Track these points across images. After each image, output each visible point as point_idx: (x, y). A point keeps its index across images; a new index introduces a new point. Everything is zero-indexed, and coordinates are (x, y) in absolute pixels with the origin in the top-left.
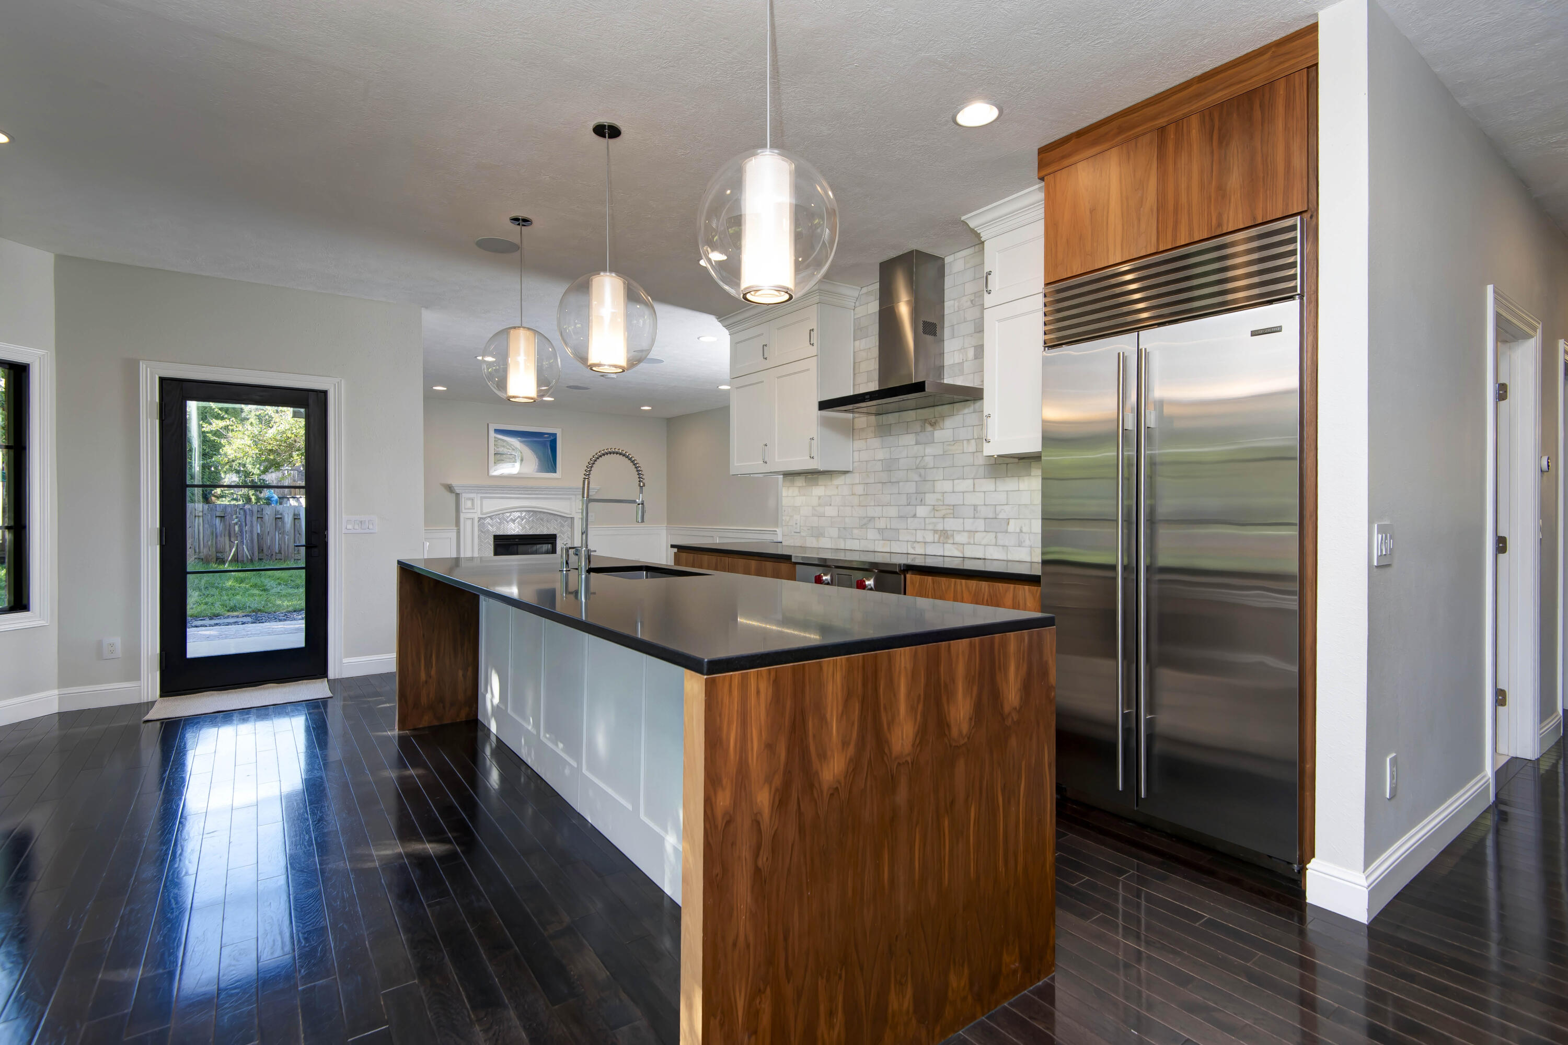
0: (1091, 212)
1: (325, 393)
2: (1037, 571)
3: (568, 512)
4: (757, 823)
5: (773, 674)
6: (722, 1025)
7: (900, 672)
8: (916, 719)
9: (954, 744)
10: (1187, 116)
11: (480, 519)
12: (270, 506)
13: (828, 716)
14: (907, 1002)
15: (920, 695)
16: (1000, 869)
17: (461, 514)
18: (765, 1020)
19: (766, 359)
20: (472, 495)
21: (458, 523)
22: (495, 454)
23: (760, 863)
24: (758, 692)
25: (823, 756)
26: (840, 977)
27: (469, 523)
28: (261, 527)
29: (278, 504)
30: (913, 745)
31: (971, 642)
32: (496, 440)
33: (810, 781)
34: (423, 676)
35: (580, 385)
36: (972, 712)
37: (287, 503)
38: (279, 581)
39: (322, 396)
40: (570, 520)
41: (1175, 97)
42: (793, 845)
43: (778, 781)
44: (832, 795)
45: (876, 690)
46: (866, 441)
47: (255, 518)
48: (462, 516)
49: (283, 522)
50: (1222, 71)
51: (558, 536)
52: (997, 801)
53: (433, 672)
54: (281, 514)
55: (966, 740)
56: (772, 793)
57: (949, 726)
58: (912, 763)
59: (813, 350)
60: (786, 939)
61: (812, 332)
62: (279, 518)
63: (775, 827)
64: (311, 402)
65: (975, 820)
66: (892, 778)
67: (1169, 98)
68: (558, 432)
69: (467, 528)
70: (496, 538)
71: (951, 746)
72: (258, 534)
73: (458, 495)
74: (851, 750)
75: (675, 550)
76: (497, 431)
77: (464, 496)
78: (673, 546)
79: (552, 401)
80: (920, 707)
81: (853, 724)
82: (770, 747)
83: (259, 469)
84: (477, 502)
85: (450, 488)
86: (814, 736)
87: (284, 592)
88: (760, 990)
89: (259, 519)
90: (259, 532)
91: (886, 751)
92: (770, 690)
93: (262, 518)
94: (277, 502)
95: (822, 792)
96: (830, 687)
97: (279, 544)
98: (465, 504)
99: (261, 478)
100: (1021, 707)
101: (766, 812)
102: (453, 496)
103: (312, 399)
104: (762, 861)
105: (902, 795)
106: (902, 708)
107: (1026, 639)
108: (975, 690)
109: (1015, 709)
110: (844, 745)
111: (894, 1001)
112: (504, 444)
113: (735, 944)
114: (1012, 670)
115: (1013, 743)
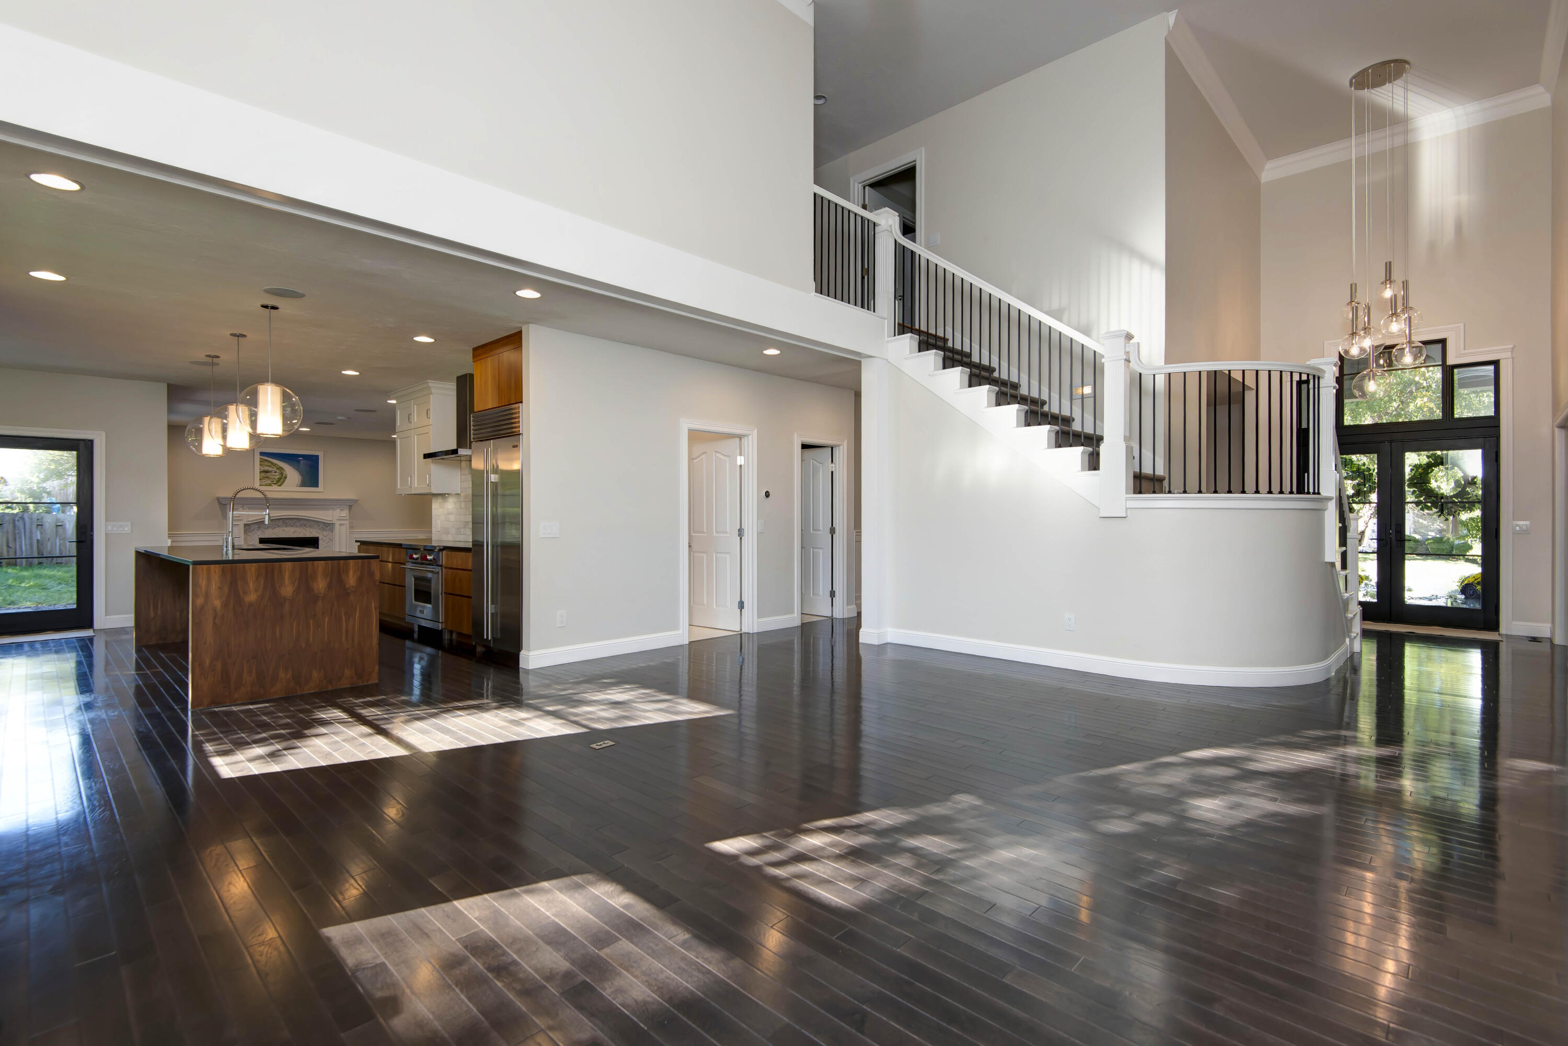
1: (92, 441)
2: (471, 546)
3: (329, 519)
4: (214, 610)
6: (200, 665)
7: (284, 571)
8: (295, 586)
9: (316, 595)
11: (246, 525)
12: (51, 515)
13: (248, 581)
14: (290, 676)
15: (296, 579)
16: (343, 641)
18: (219, 667)
19: (411, 422)
22: (261, 472)
24: (215, 572)
25: (246, 593)
26: (254, 662)
28: (41, 533)
29: (61, 512)
30: (293, 594)
32: (262, 461)
33: (240, 601)
34: (152, 615)
36: (326, 586)
37: (70, 511)
38: (59, 581)
39: (89, 444)
40: (331, 526)
42: (231, 618)
43: (224, 599)
44: (250, 605)
45: (272, 574)
47: (34, 526)
49: (64, 529)
51: (320, 538)
52: (342, 618)
53: (159, 612)
54: (62, 522)
55: (323, 595)
56: (221, 603)
57: (313, 590)
58: (292, 600)
59: (430, 422)
60: (228, 645)
61: (429, 410)
62: (60, 525)
63: (223, 613)
64: (81, 447)
65: (328, 622)
66: (281, 603)
68: (321, 454)
70: (262, 540)
71: (314, 596)
72: (38, 540)
74: (260, 592)
76: (262, 454)
78: (356, 541)
79: (308, 431)
80: (297, 582)
81: (261, 585)
82: (220, 588)
83: (38, 477)
85: (218, 500)
86: (241, 587)
87: (64, 590)
88: (216, 659)
89: (40, 527)
90: (39, 538)
91: (279, 594)
92: (220, 572)
93: (42, 525)
94: (59, 511)
95: (245, 604)
96: (249, 572)
97: (60, 549)
99: (40, 485)
100: (356, 586)
101: (219, 607)
102: (222, 506)
103: (82, 444)
104: (217, 621)
105: (287, 607)
106: (287, 581)
107: (360, 563)
108: (328, 579)
109: (353, 587)
110: (256, 591)
111: (282, 674)
112: (269, 464)
113: (205, 643)
114: (351, 573)
115: (352, 598)
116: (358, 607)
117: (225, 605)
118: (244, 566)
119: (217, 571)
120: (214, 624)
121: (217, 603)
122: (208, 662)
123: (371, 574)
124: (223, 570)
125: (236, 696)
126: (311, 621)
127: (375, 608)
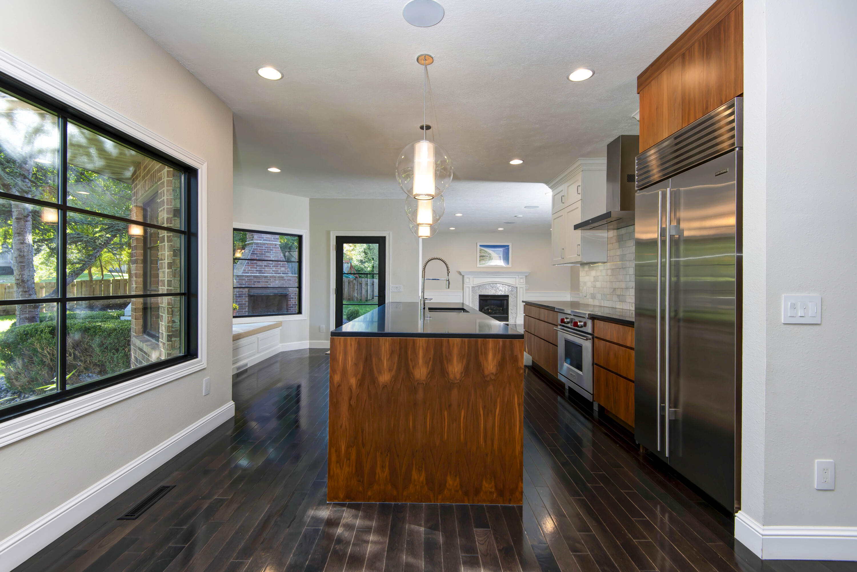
0: (657, 109)
3: (514, 284)
4: (350, 389)
5: (357, 340)
6: (336, 451)
7: (419, 347)
8: (428, 367)
9: (451, 381)
10: (693, 44)
11: (473, 287)
13: (382, 358)
14: (423, 478)
15: (430, 358)
16: (481, 443)
17: (464, 285)
18: (353, 457)
19: (564, 203)
20: (468, 276)
21: (463, 289)
22: (480, 257)
23: (351, 403)
24: (351, 345)
25: (380, 372)
26: (387, 455)
27: (467, 289)
30: (427, 377)
31: (462, 340)
32: (481, 250)
33: (374, 381)
35: (509, 222)
36: (462, 370)
39: (384, 238)
40: (516, 288)
41: (690, 33)
42: (365, 401)
43: (359, 376)
44: (383, 387)
45: (406, 352)
46: (613, 245)
48: (465, 286)
50: (707, 14)
51: (509, 296)
52: (480, 413)
55: (459, 381)
56: (357, 381)
57: (448, 374)
58: (426, 385)
59: (579, 197)
60: (362, 432)
61: (578, 187)
63: (358, 393)
64: (380, 241)
65: (464, 416)
66: (415, 388)
67: (686, 36)
68: (510, 244)
69: (467, 290)
70: (480, 296)
71: (449, 382)
73: (463, 276)
74: (393, 372)
75: (524, 304)
76: (481, 246)
77: (465, 276)
78: (523, 302)
79: (503, 230)
80: (431, 363)
81: (394, 363)
82: (356, 365)
84: (471, 279)
85: (460, 273)
86: (376, 364)
88: (351, 446)
91: (412, 376)
92: (356, 345)
95: (379, 385)
96: (383, 347)
98: (466, 280)
100: (496, 374)
101: (354, 386)
102: (461, 276)
103: (380, 239)
104: (352, 402)
105: (420, 395)
106: (421, 361)
107: (501, 343)
108: (465, 361)
109: (492, 374)
110: (390, 370)
111: (415, 475)
112: (484, 252)
113: (341, 427)
114: (490, 356)
115: (491, 388)
116: (498, 400)
117: (361, 384)
118: (379, 340)
119: (353, 343)
120: (350, 405)
121: (353, 381)
122: (343, 448)
123: (515, 360)
124: (359, 343)
125: (369, 493)
126: (446, 413)
127: (519, 405)
